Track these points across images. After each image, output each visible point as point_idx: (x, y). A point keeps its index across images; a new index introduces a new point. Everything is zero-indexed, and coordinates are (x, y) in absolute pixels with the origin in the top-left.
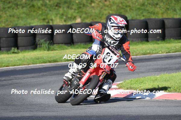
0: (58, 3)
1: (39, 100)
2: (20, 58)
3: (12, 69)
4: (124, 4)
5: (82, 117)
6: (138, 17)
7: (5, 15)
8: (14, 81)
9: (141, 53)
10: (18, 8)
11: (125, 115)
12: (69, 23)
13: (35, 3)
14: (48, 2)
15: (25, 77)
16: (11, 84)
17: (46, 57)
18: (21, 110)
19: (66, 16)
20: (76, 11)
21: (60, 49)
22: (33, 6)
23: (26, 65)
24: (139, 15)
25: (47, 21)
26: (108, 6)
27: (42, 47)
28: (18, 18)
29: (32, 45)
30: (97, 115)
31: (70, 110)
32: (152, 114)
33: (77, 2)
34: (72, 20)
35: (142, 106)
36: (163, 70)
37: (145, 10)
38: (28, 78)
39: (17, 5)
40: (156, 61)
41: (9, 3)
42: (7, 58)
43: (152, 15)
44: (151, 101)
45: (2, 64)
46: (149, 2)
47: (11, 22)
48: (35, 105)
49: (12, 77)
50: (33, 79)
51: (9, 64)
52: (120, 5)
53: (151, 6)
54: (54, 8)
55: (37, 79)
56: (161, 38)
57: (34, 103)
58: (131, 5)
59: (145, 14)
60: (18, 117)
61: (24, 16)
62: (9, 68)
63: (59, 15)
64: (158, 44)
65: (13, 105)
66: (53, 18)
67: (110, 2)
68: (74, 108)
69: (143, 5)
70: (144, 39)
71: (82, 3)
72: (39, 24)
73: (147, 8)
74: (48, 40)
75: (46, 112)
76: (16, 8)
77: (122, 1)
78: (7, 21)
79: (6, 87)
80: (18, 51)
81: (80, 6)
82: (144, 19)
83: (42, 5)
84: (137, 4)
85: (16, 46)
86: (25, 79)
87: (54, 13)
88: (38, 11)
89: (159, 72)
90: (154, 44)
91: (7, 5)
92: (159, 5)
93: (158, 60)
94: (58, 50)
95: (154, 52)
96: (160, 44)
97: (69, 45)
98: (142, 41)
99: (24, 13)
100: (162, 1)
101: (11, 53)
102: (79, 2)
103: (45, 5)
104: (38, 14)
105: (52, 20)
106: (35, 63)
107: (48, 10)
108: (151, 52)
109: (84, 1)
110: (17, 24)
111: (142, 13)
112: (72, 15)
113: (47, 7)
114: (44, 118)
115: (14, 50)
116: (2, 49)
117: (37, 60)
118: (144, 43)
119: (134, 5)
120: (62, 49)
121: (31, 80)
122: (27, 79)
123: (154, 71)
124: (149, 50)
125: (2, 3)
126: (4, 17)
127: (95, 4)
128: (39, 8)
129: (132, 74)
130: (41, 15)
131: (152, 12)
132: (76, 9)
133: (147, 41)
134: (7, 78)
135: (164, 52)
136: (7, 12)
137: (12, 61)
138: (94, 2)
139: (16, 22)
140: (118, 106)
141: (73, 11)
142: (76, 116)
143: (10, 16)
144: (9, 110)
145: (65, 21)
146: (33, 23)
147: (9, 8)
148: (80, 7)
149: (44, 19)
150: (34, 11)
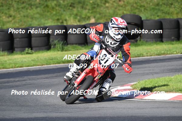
0: (72, 3)
1: (53, 101)
2: (34, 59)
3: (26, 70)
4: (138, 4)
5: (96, 118)
6: (153, 18)
7: (19, 16)
8: (28, 81)
9: (155, 54)
10: (32, 8)
11: (139, 116)
12: (83, 23)
13: (49, 3)
14: (62, 2)
15: (39, 78)
16: (25, 85)
17: (59, 58)
18: (34, 111)
19: (80, 16)
20: (90, 12)
21: (74, 49)
22: (47, 6)
23: (40, 65)
24: (154, 15)
25: (61, 21)
26: (122, 6)
27: (56, 47)
28: (32, 18)
29: (46, 46)
30: (111, 116)
31: (83, 111)
32: (166, 115)
33: (91, 2)
34: (86, 20)
35: (156, 107)
36: (178, 70)
37: (159, 10)
38: (42, 78)
39: (31, 5)
40: (170, 61)
41: (23, 3)
42: (20, 58)
43: (167, 15)
44: (165, 103)
45: (15, 65)
46: (163, 2)
47: (25, 22)
48: (49, 106)
49: (26, 78)
50: (47, 79)
51: (23, 64)
52: (135, 5)
53: (165, 6)
54: (68, 8)
55: (50, 79)
56: (176, 39)
57: (48, 104)
58: (146, 5)
59: (159, 14)
60: (31, 118)
61: (37, 16)
62: (23, 69)
63: (73, 16)
64: (173, 44)
65: (27, 106)
66: (67, 18)
67: (124, 2)
68: (88, 109)
69: (158, 5)
70: (159, 39)
71: (96, 3)
72: (53, 24)
73: (162, 8)
74: (62, 41)
75: (60, 113)
76: (30, 8)
77: (136, 1)
78: (21, 21)
79: (20, 87)
80: (31, 51)
81: (95, 6)
82: (158, 19)
83: (56, 5)
84: (151, 4)
85: (30, 46)
86: (39, 80)
87: (68, 13)
88: (52, 12)
89: (173, 73)
90: (168, 44)
91: (21, 5)
92: (174, 5)
93: (173, 61)
94: (72, 51)
95: (168, 52)
96: (174, 44)
97: (83, 45)
98: (156, 41)
99: (38, 13)
100: (177, 1)
101: (24, 54)
102: (93, 2)
103: (59, 5)
104: (52, 14)
105: (66, 20)
106: (49, 63)
107: (62, 10)
108: (166, 52)
109: (98, 1)
110: (31, 25)
111: (157, 13)
112: (86, 15)
113: (61, 8)
114: (58, 119)
115: (28, 50)
116: (16, 49)
117: (51, 61)
118: (159, 44)
119: (148, 5)
120: (76, 50)
121: (45, 81)
122: (41, 80)
123: (169, 71)
124: (163, 50)
125: (16, 3)
126: (18, 17)
127: (110, 4)
128: (53, 8)
129: (146, 75)
130: (56, 15)
131: (167, 12)
132: (91, 9)
133: (162, 41)
134: (21, 79)
135: (179, 52)
136: (21, 12)
137: (25, 62)
138: (108, 2)
139: (30, 23)
140: (132, 107)
141: (87, 11)
142: (89, 117)
143: (24, 16)
144: (23, 111)
145: (79, 21)
146: (47, 24)
147: (22, 8)
148: (94, 8)
149: (58, 20)
150: (48, 12)
